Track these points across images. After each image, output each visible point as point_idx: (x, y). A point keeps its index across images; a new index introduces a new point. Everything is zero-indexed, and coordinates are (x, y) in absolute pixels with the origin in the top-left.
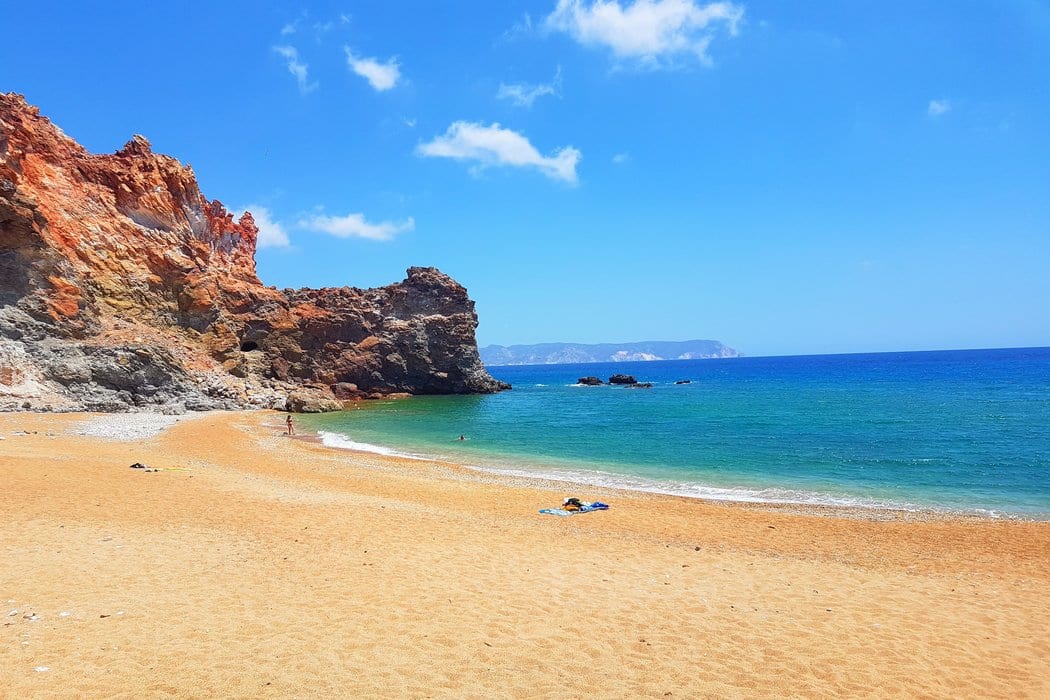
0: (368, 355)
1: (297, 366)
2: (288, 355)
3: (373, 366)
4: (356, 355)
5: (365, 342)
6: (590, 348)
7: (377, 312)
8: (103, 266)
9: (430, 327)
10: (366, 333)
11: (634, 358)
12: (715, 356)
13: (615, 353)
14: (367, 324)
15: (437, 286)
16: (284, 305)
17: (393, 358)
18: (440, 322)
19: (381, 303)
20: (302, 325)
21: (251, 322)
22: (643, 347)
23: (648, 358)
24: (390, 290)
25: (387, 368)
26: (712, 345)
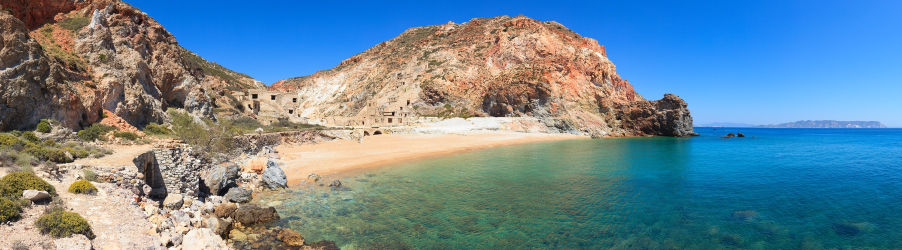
0: (649, 122)
1: (629, 125)
2: (627, 122)
3: (650, 126)
4: (646, 122)
5: (649, 118)
6: (839, 123)
7: (654, 109)
8: (584, 98)
9: (668, 113)
10: (649, 115)
11: (853, 127)
12: (878, 127)
13: (847, 125)
14: (650, 112)
15: (672, 100)
16: (628, 107)
17: (656, 123)
18: (671, 112)
19: (656, 105)
20: (632, 112)
21: (619, 112)
22: (856, 123)
23: (857, 127)
24: (659, 101)
25: (654, 127)
26: (877, 123)
